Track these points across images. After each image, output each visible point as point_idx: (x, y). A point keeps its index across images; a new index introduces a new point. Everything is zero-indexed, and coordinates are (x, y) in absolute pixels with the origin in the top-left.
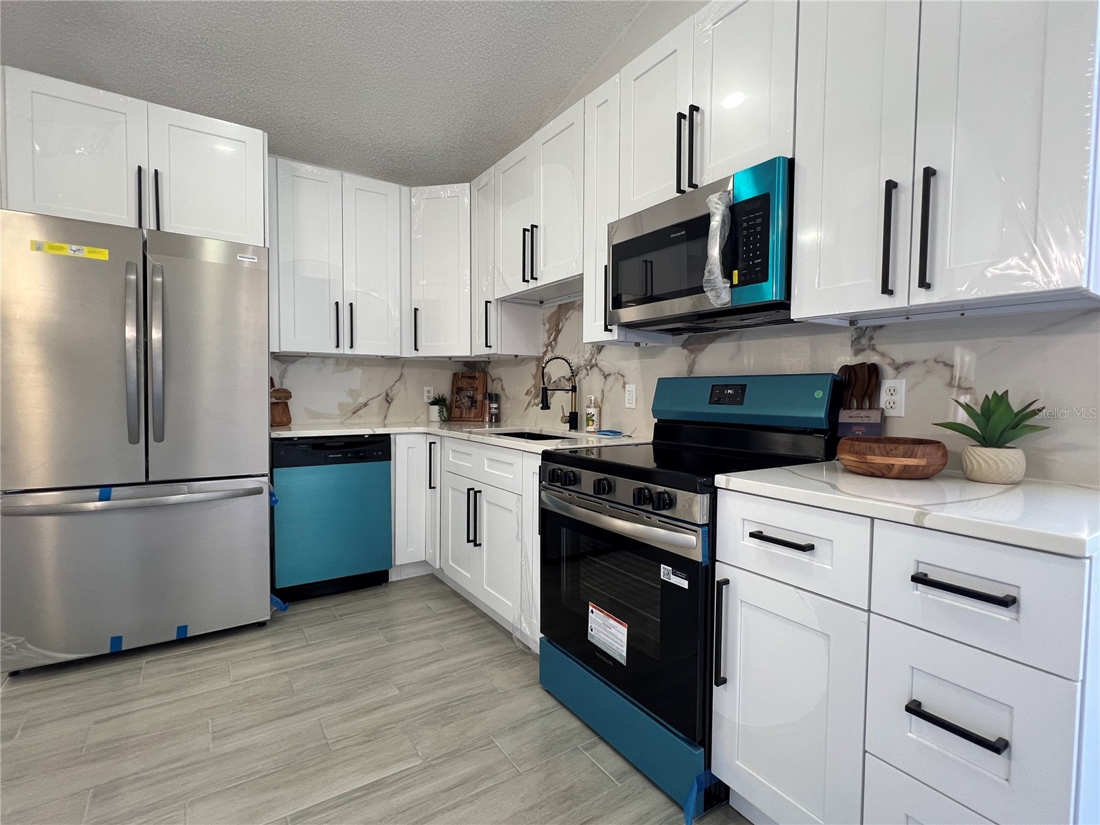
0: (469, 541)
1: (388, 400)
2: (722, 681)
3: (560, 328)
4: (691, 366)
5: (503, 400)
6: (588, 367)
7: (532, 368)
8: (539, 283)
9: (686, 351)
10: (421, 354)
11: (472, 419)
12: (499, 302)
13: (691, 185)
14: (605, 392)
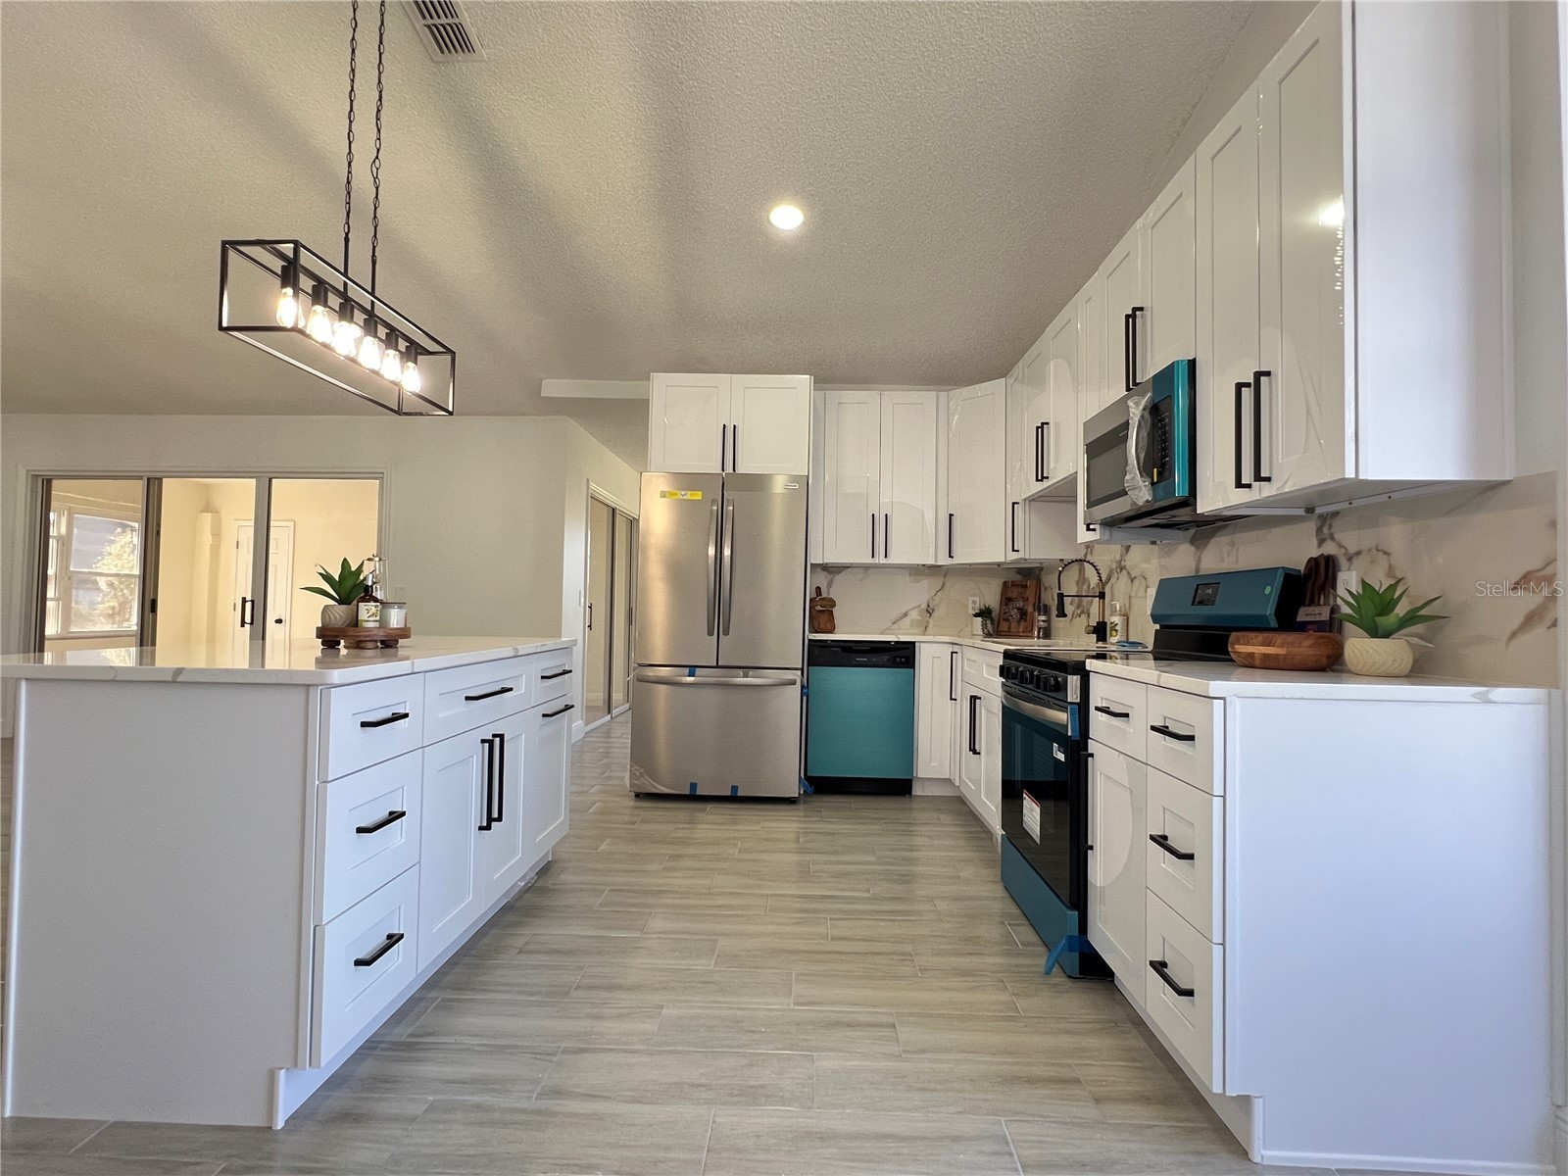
0: (970, 750)
1: (929, 611)
2: (1091, 848)
4: (1198, 564)
6: (1119, 570)
8: (1050, 482)
10: (955, 561)
11: (1021, 634)
12: (1027, 502)
13: (1135, 384)
14: (1132, 598)
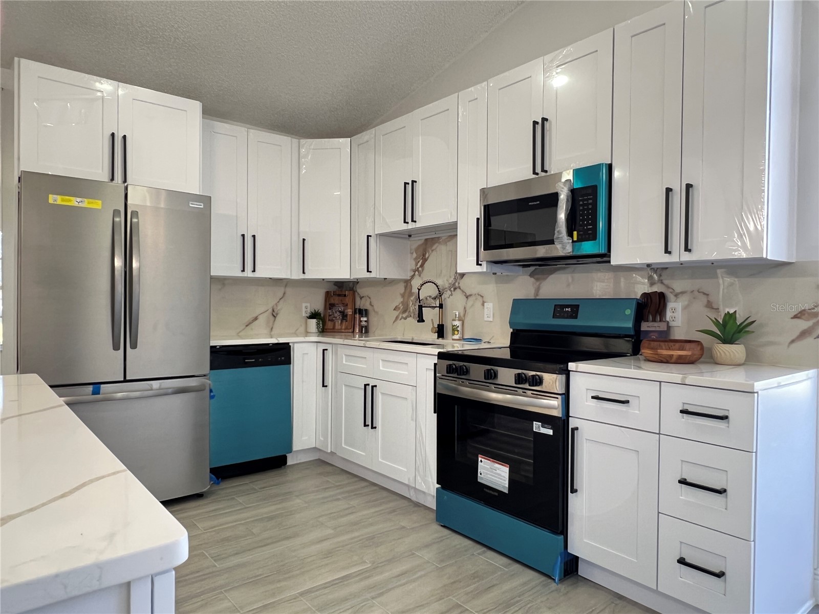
1: (274, 315)
2: (574, 491)
3: (426, 257)
4: (537, 290)
5: (371, 314)
6: (452, 289)
7: (401, 288)
8: (418, 225)
9: (532, 280)
10: (307, 276)
12: (378, 236)
13: (543, 170)
14: (467, 309)
